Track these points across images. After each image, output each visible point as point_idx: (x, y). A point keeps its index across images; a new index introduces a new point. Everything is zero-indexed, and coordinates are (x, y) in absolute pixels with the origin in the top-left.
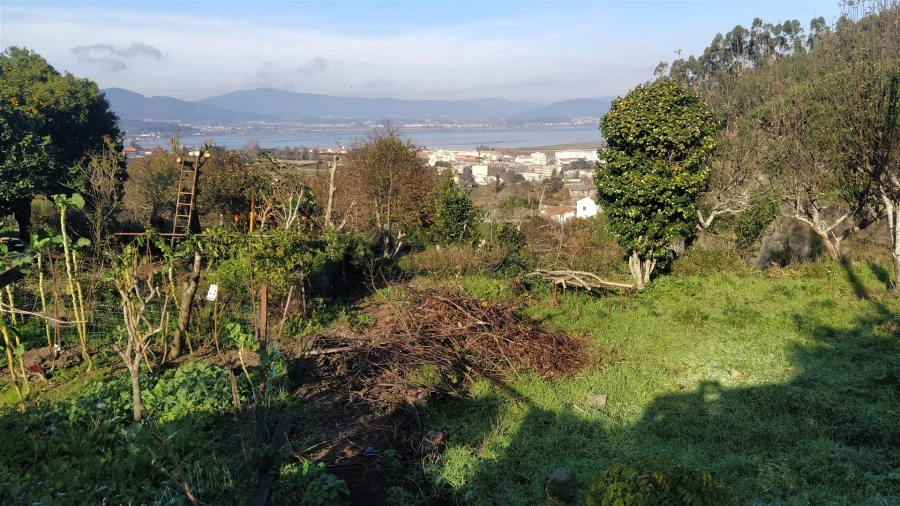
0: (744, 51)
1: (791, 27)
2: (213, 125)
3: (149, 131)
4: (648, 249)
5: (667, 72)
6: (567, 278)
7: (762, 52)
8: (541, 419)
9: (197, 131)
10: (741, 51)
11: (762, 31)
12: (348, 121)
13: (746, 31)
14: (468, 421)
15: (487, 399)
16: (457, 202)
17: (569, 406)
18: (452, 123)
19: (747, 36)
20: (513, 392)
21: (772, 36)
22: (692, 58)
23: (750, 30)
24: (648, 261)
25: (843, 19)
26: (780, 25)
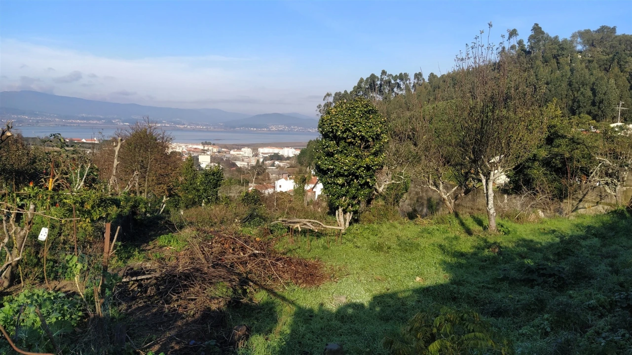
0: (376, 90)
1: (403, 77)
4: (349, 205)
5: (331, 99)
6: (301, 224)
7: (387, 91)
8: (307, 314)
10: (375, 89)
11: (387, 79)
13: (377, 78)
14: (257, 319)
15: (267, 303)
16: (213, 175)
17: (322, 305)
18: (184, 124)
19: (378, 80)
20: (283, 299)
21: (393, 82)
22: (346, 91)
23: (380, 77)
24: (348, 213)
25: (432, 74)
26: (396, 75)
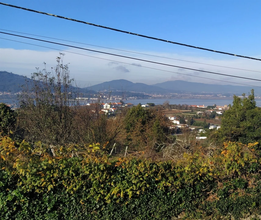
2: (157, 94)
3: (133, 96)
9: (151, 96)
12: (211, 94)
